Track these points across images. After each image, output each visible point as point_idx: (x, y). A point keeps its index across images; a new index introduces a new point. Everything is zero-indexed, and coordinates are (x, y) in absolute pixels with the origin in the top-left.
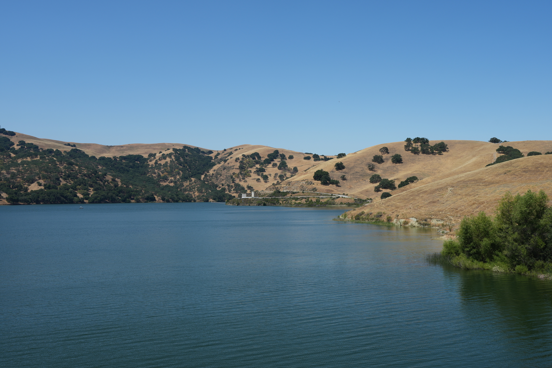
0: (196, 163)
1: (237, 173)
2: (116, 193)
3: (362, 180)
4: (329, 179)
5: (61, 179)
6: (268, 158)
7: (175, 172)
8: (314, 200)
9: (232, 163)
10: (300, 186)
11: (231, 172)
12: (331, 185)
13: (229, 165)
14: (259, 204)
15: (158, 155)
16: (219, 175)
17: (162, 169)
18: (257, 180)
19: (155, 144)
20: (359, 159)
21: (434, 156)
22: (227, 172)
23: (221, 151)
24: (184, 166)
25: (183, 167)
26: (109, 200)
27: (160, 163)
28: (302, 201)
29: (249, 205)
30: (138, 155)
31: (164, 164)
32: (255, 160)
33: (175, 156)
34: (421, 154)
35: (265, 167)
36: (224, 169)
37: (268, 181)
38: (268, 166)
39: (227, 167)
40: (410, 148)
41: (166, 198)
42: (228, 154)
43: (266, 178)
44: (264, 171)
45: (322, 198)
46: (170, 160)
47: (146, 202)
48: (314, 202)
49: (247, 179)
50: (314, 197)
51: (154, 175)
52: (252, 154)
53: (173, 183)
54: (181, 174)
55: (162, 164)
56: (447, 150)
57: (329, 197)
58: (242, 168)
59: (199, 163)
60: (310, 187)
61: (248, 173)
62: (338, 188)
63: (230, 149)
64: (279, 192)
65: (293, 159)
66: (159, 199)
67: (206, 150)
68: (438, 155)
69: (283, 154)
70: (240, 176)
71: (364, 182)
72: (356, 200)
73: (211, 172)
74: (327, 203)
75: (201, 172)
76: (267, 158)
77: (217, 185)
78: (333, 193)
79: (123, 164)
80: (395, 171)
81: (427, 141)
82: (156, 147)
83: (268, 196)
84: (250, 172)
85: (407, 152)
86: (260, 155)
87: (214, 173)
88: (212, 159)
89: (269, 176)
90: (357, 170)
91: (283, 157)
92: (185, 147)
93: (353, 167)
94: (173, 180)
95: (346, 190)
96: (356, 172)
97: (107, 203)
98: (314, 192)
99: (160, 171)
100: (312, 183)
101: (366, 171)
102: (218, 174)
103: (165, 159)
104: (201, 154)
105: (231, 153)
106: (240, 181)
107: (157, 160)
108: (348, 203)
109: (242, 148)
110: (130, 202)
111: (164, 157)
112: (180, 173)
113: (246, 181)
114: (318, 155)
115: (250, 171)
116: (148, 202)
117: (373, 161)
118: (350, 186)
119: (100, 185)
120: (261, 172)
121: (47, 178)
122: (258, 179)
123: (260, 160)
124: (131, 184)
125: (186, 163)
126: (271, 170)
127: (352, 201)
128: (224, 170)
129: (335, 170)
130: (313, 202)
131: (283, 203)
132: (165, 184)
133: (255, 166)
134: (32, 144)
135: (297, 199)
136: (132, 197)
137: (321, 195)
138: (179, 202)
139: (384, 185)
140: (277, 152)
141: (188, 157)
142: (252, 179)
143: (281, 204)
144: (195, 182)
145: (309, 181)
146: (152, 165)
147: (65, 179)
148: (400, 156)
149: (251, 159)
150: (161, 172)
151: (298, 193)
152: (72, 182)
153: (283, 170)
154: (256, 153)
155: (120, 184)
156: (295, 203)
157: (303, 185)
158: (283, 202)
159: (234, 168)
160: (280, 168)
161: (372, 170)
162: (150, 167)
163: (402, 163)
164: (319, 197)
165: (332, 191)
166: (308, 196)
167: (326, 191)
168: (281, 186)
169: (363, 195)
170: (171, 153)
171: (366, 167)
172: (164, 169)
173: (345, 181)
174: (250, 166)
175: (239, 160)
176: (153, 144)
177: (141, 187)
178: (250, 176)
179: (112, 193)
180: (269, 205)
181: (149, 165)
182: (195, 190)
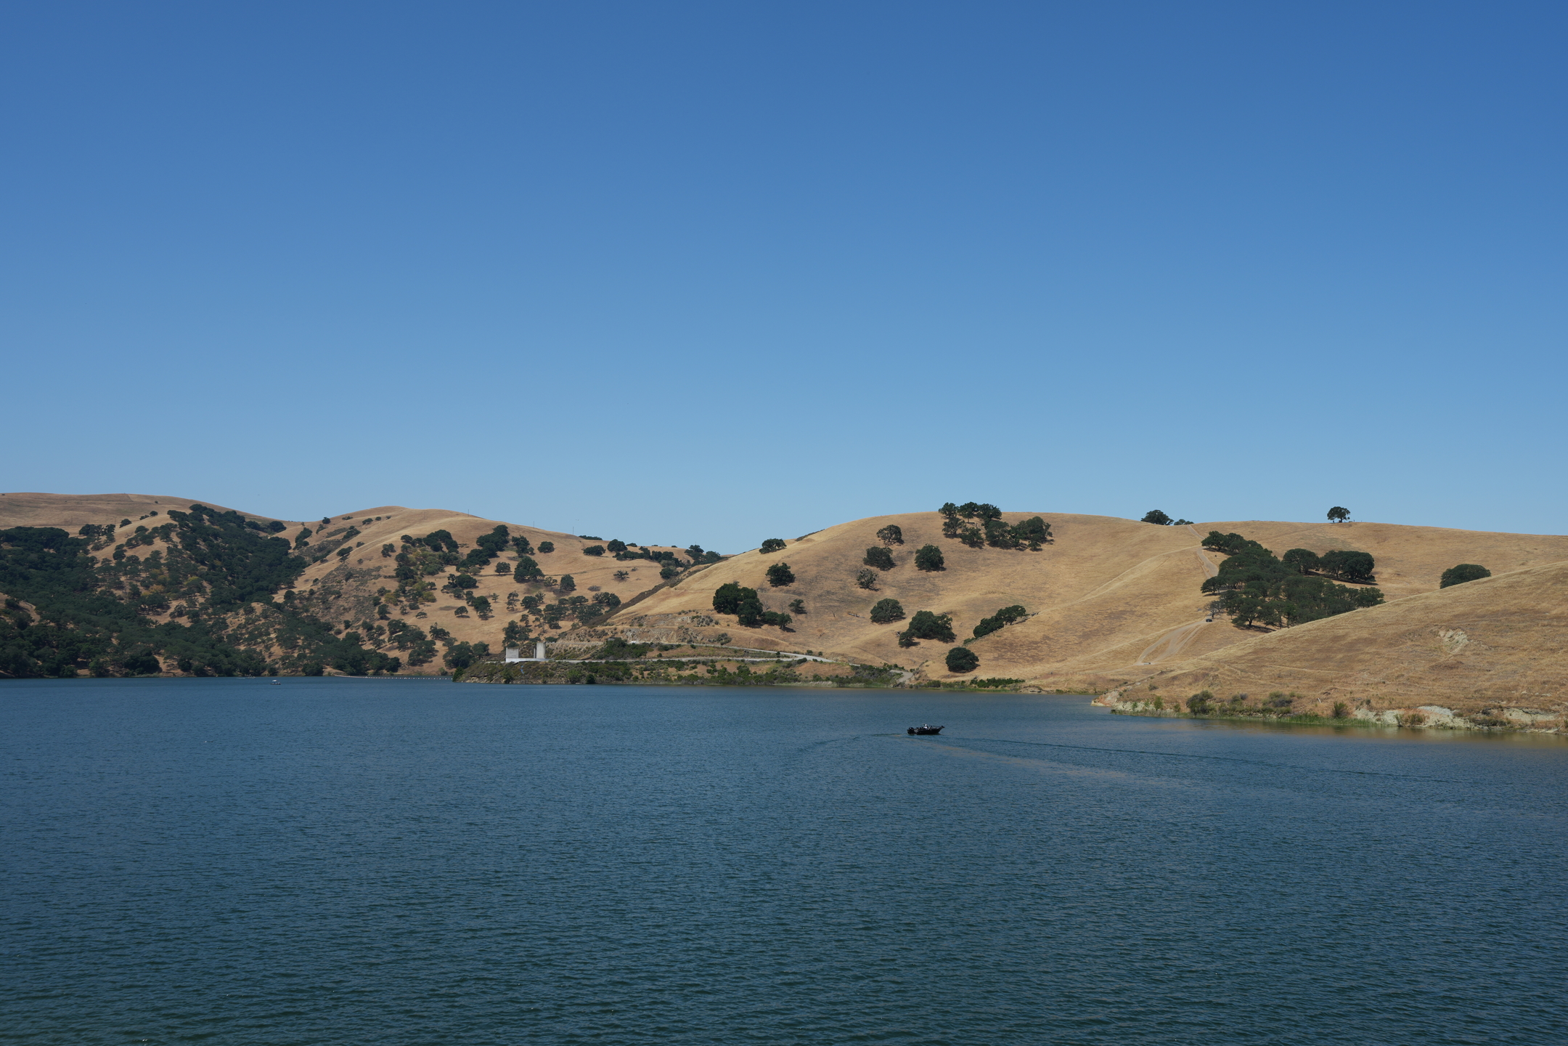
0: (247, 558)
1: (393, 591)
2: (30, 646)
3: (849, 613)
4: (760, 612)
6: (481, 548)
7: (188, 584)
8: (732, 668)
9: (373, 561)
10: (676, 627)
11: (373, 586)
12: (765, 626)
13: (364, 566)
14: (574, 681)
15: (122, 534)
16: (334, 596)
17: (144, 575)
18: (456, 613)
19: (95, 496)
20: (826, 555)
21: (1022, 552)
22: (360, 585)
23: (313, 524)
24: (213, 567)
25: (209, 570)
26: (5, 669)
27: (132, 556)
28: (696, 670)
29: (545, 683)
30: (52, 529)
31: (147, 559)
32: (440, 553)
33: (182, 536)
34: (986, 546)
35: (475, 575)
36: (349, 576)
37: (490, 614)
38: (483, 572)
39: (358, 572)
40: (959, 531)
41: (196, 663)
42: (345, 533)
43: (482, 606)
44: (473, 584)
45: (753, 663)
46: (168, 548)
47: (126, 675)
48: (734, 673)
49: (423, 608)
50: (729, 660)
51: (118, 593)
52: (429, 536)
53: (186, 617)
54: (208, 590)
55: (142, 559)
56: (1049, 538)
57: (772, 661)
58: (405, 573)
59: (256, 556)
60: (710, 630)
61: (425, 590)
62: (789, 634)
63: (344, 519)
64: (623, 644)
65: (553, 553)
66: (169, 666)
67: (264, 520)
68: (1031, 552)
69: (522, 538)
70: (402, 599)
71: (855, 620)
72: (858, 667)
73: (302, 585)
74: (771, 679)
75: (268, 587)
76: (476, 547)
77: (329, 624)
78: (778, 648)
79: (5, 556)
80: (930, 591)
81: (996, 513)
82: (99, 506)
83: (593, 656)
84: (431, 589)
85: (950, 540)
86: (454, 538)
87: (315, 588)
88: (290, 548)
89: (490, 600)
90: (829, 585)
91: (522, 545)
92: (199, 509)
93: (816, 579)
94: (185, 608)
95: (811, 640)
96: (828, 592)
98: (724, 646)
99: (138, 581)
100: (711, 621)
101: (853, 589)
102: (327, 592)
103: (150, 543)
104: (248, 530)
105: (353, 532)
106: (404, 613)
107: (121, 546)
108: (837, 676)
109: (389, 518)
110: (73, 675)
111: (144, 536)
112: (203, 586)
113: (423, 615)
114: (622, 543)
115: (429, 584)
116: (134, 675)
117: (867, 562)
118: (820, 631)
120: (464, 588)
122: (459, 608)
123: (457, 552)
124: (73, 619)
125: (219, 557)
126: (490, 582)
127: (845, 671)
128: (347, 580)
129: (768, 585)
130: (730, 674)
131: (643, 677)
132: (164, 619)
133: (443, 571)
135: (680, 666)
136: (79, 660)
137: (747, 653)
138: (235, 674)
139: (925, 627)
140: (502, 530)
141: (220, 540)
142: (442, 609)
143: (637, 678)
144: (265, 615)
145: (703, 614)
146: (106, 561)
148: (937, 550)
149: (428, 549)
150: (139, 584)
151: (679, 649)
153: (529, 583)
154: (441, 532)
155: (35, 617)
156: (680, 677)
157: (686, 626)
158: (642, 674)
159: (379, 576)
160: (519, 578)
161: (868, 587)
162: (99, 565)
163: (944, 569)
164: (743, 661)
165: (774, 643)
166: (710, 658)
167: (757, 644)
168: (615, 629)
169: (870, 656)
170: (167, 524)
171: (852, 580)
172: (150, 574)
173: (803, 615)
174: (429, 569)
175: (393, 551)
176: (87, 496)
177: (107, 628)
178: (434, 600)
179: (14, 645)
180: (602, 683)
181: (93, 560)
182: (271, 639)
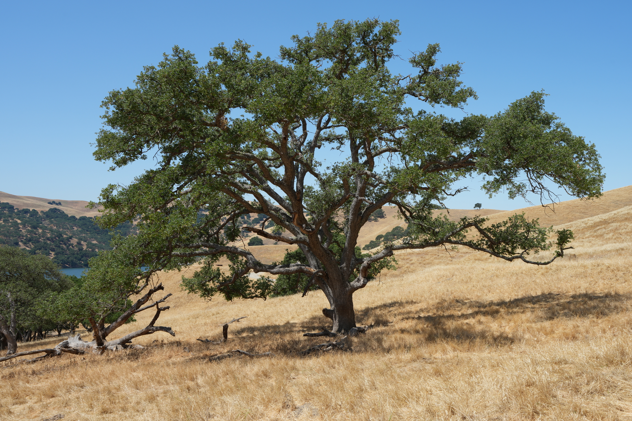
2: (79, 257)
5: (20, 243)
26: (69, 265)
56: (385, 216)
97: (67, 267)
119: (62, 249)
121: (4, 243)
134: (8, 204)
147: (25, 244)
152: (33, 246)
155: (85, 248)
179: (74, 257)
